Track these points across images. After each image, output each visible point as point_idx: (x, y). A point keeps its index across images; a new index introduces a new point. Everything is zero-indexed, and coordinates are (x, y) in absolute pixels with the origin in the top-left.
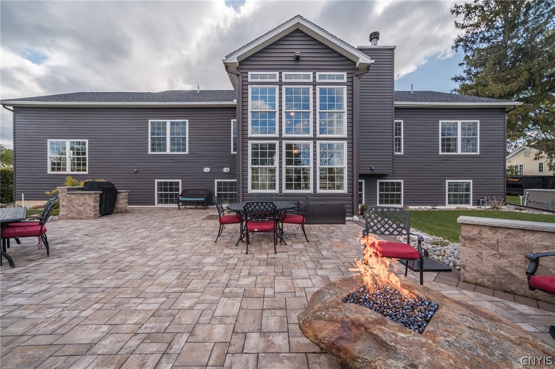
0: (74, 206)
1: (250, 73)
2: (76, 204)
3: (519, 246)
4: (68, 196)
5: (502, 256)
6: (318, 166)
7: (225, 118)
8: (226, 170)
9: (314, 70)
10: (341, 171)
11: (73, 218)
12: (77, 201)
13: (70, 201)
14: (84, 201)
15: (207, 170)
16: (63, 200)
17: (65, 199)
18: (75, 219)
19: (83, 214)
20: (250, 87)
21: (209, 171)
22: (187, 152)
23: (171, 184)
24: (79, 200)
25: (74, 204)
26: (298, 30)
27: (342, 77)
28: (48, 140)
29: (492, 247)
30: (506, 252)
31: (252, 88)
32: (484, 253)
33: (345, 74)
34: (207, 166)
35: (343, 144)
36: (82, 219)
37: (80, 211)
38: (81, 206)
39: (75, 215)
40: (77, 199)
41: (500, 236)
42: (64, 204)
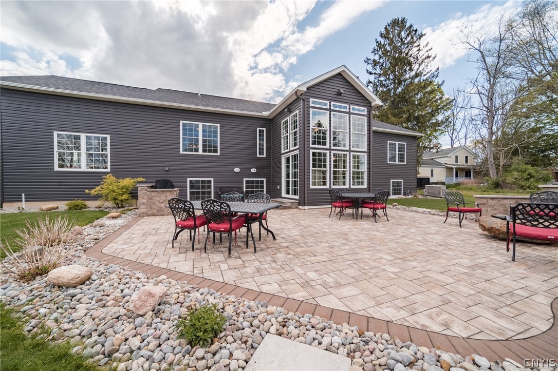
0: (154, 204)
1: (311, 100)
2: (156, 201)
3: (502, 205)
4: (148, 193)
5: (496, 209)
6: (352, 170)
7: (251, 126)
8: (253, 170)
9: (350, 104)
10: (362, 173)
11: (154, 215)
12: (158, 199)
13: (150, 199)
14: (164, 199)
15: (237, 170)
16: (143, 198)
17: (145, 197)
18: (156, 216)
19: (165, 211)
20: (311, 110)
21: (239, 171)
22: (219, 154)
23: (203, 182)
24: (160, 197)
25: (154, 201)
26: (339, 74)
27: (364, 111)
28: (55, 132)
29: (492, 206)
30: (497, 208)
31: (312, 111)
32: (489, 209)
33: (366, 109)
34: (237, 166)
35: (364, 156)
36: (164, 215)
37: (162, 207)
38: (162, 203)
39: (155, 212)
40: (157, 197)
41: (495, 201)
42: (144, 201)
